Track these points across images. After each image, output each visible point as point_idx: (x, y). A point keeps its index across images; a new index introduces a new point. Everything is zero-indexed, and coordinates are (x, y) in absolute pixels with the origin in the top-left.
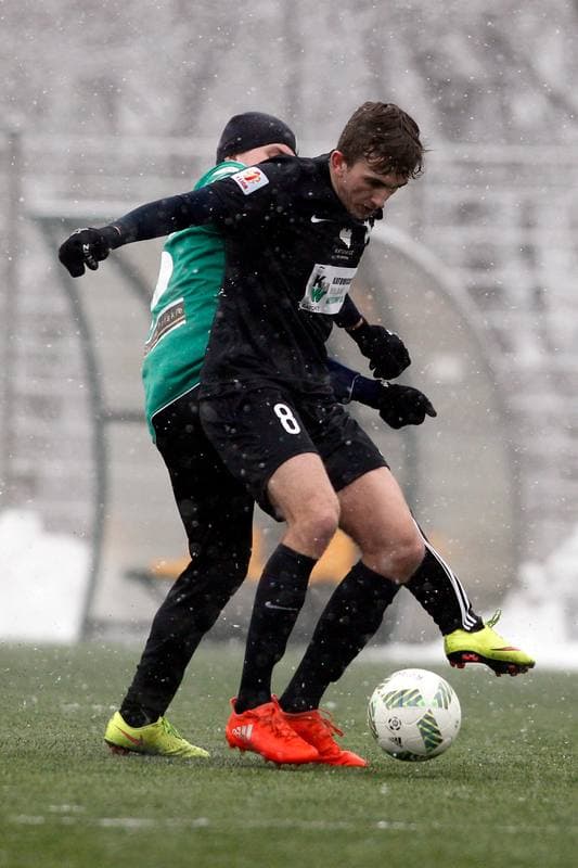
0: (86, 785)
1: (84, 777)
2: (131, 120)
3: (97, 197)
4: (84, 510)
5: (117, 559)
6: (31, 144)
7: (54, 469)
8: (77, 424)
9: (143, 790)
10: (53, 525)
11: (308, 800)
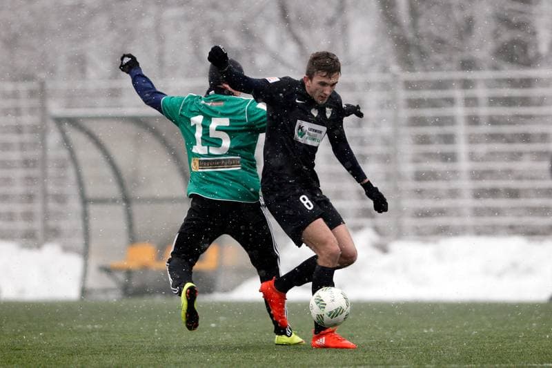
0: (86, 360)
1: (85, 357)
2: (92, 73)
3: (78, 107)
4: (79, 242)
5: (94, 262)
6: (49, 85)
7: (65, 225)
8: (75, 205)
9: (111, 361)
10: (66, 249)
11: (182, 362)
